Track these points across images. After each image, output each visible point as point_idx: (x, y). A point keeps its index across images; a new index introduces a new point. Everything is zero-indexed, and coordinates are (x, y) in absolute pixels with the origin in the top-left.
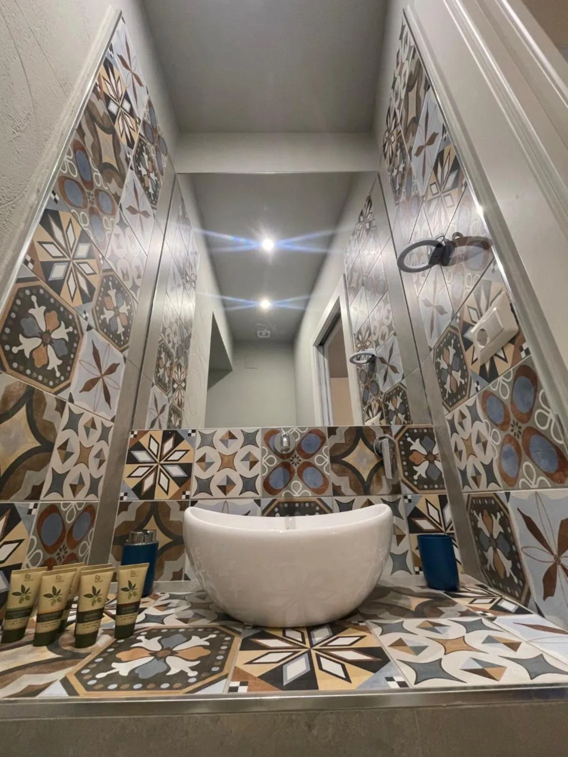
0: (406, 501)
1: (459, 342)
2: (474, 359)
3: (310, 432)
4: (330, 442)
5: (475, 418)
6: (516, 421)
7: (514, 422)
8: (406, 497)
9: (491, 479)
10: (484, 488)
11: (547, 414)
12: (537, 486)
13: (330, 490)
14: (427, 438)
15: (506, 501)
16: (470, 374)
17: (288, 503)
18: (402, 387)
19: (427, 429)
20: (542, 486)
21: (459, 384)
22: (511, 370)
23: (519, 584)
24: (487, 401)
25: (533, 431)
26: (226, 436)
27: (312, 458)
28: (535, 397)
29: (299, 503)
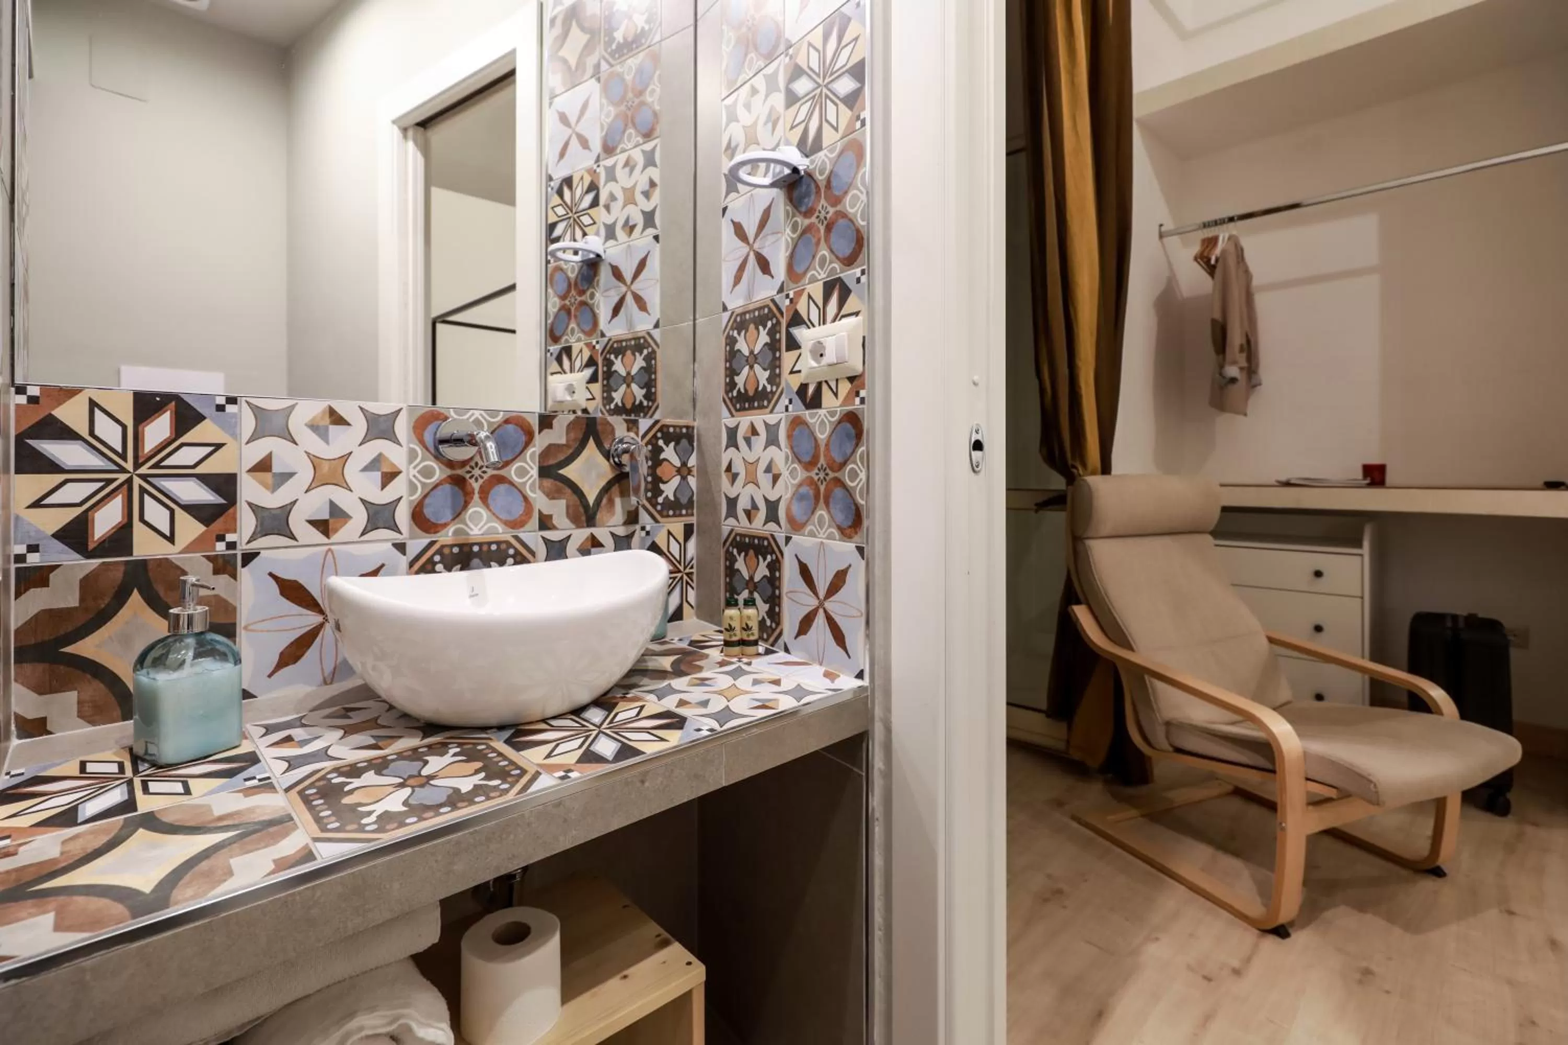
0: (643, 534)
1: (780, 332)
2: (795, 369)
3: (507, 421)
4: (541, 441)
5: (772, 441)
6: (825, 466)
7: (822, 466)
8: (643, 528)
9: (772, 516)
10: (759, 526)
11: (859, 471)
12: (824, 536)
13: (535, 521)
14: (684, 442)
15: (784, 544)
16: (783, 384)
17: (461, 546)
18: (650, 340)
19: (687, 427)
20: (831, 537)
21: (760, 388)
22: (839, 409)
23: (771, 626)
24: (797, 429)
25: (839, 482)
26: (322, 418)
27: (508, 468)
28: (854, 452)
29: (480, 544)
